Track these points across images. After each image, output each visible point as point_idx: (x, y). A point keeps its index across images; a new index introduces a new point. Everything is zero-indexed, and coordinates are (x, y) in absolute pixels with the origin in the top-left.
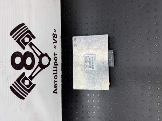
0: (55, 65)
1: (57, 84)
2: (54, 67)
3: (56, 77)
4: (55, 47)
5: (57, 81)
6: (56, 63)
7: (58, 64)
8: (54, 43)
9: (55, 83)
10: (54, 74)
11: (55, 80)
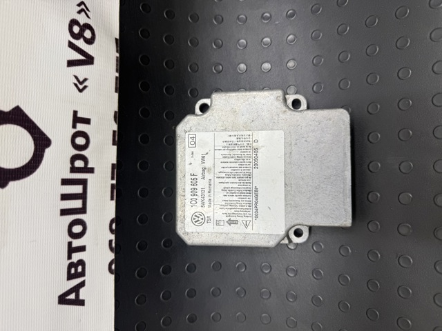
0: (74, 170)
1: (81, 263)
2: (65, 182)
3: (77, 229)
4: (81, 83)
5: (82, 249)
6: (79, 164)
7: (90, 166)
8: (71, 63)
9: (69, 257)
10: (64, 212)
11: (70, 244)
